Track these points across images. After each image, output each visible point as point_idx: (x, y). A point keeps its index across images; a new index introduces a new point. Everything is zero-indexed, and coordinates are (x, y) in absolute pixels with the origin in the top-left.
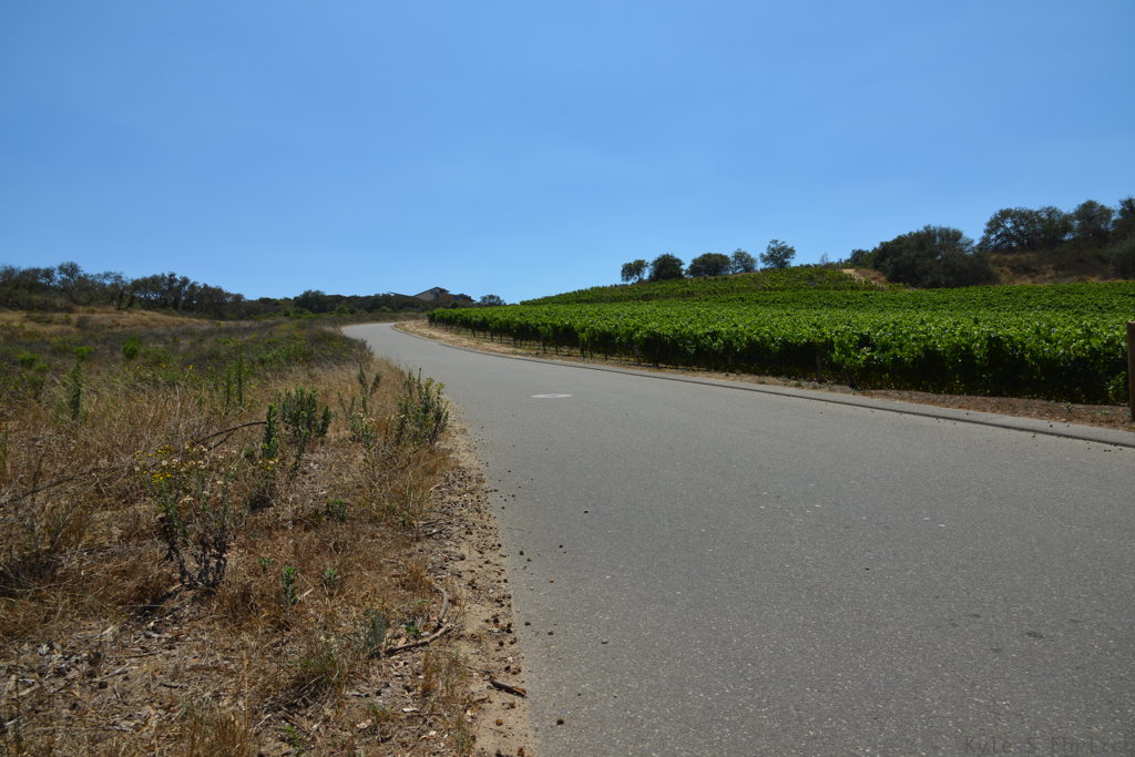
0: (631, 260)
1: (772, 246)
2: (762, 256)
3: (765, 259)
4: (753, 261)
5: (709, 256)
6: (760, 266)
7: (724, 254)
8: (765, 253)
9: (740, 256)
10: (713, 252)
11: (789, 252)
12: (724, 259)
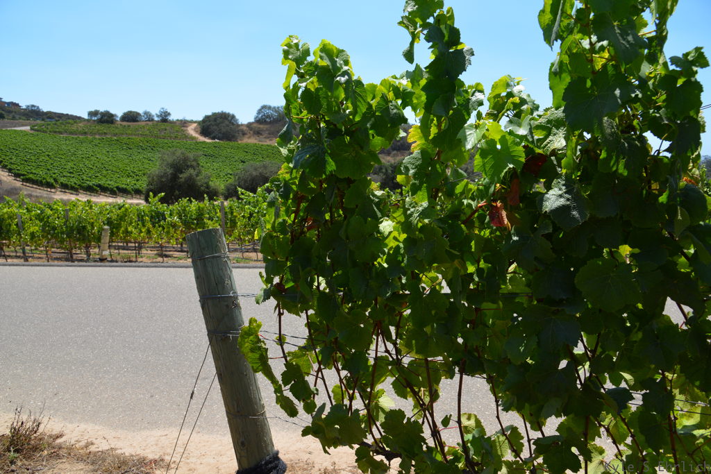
0: (93, 110)
1: (162, 110)
2: (157, 114)
3: (158, 116)
4: (153, 116)
5: (131, 112)
6: (156, 119)
7: (138, 111)
8: (159, 114)
9: (146, 113)
10: (133, 110)
11: (169, 114)
12: (138, 114)
